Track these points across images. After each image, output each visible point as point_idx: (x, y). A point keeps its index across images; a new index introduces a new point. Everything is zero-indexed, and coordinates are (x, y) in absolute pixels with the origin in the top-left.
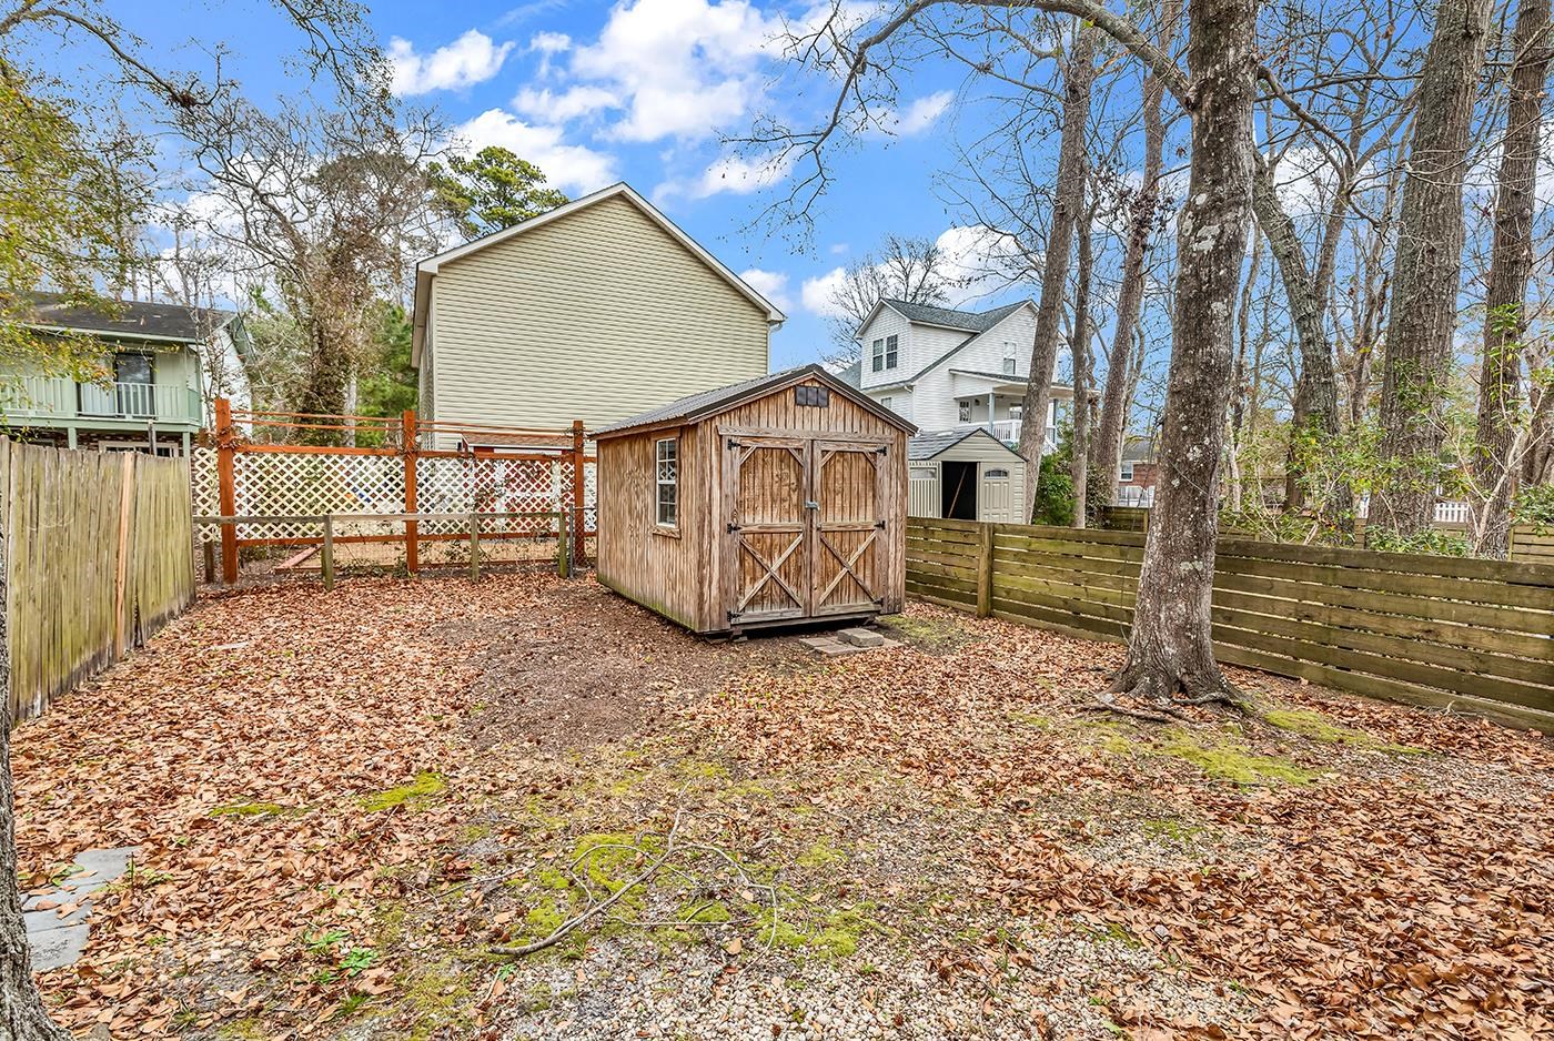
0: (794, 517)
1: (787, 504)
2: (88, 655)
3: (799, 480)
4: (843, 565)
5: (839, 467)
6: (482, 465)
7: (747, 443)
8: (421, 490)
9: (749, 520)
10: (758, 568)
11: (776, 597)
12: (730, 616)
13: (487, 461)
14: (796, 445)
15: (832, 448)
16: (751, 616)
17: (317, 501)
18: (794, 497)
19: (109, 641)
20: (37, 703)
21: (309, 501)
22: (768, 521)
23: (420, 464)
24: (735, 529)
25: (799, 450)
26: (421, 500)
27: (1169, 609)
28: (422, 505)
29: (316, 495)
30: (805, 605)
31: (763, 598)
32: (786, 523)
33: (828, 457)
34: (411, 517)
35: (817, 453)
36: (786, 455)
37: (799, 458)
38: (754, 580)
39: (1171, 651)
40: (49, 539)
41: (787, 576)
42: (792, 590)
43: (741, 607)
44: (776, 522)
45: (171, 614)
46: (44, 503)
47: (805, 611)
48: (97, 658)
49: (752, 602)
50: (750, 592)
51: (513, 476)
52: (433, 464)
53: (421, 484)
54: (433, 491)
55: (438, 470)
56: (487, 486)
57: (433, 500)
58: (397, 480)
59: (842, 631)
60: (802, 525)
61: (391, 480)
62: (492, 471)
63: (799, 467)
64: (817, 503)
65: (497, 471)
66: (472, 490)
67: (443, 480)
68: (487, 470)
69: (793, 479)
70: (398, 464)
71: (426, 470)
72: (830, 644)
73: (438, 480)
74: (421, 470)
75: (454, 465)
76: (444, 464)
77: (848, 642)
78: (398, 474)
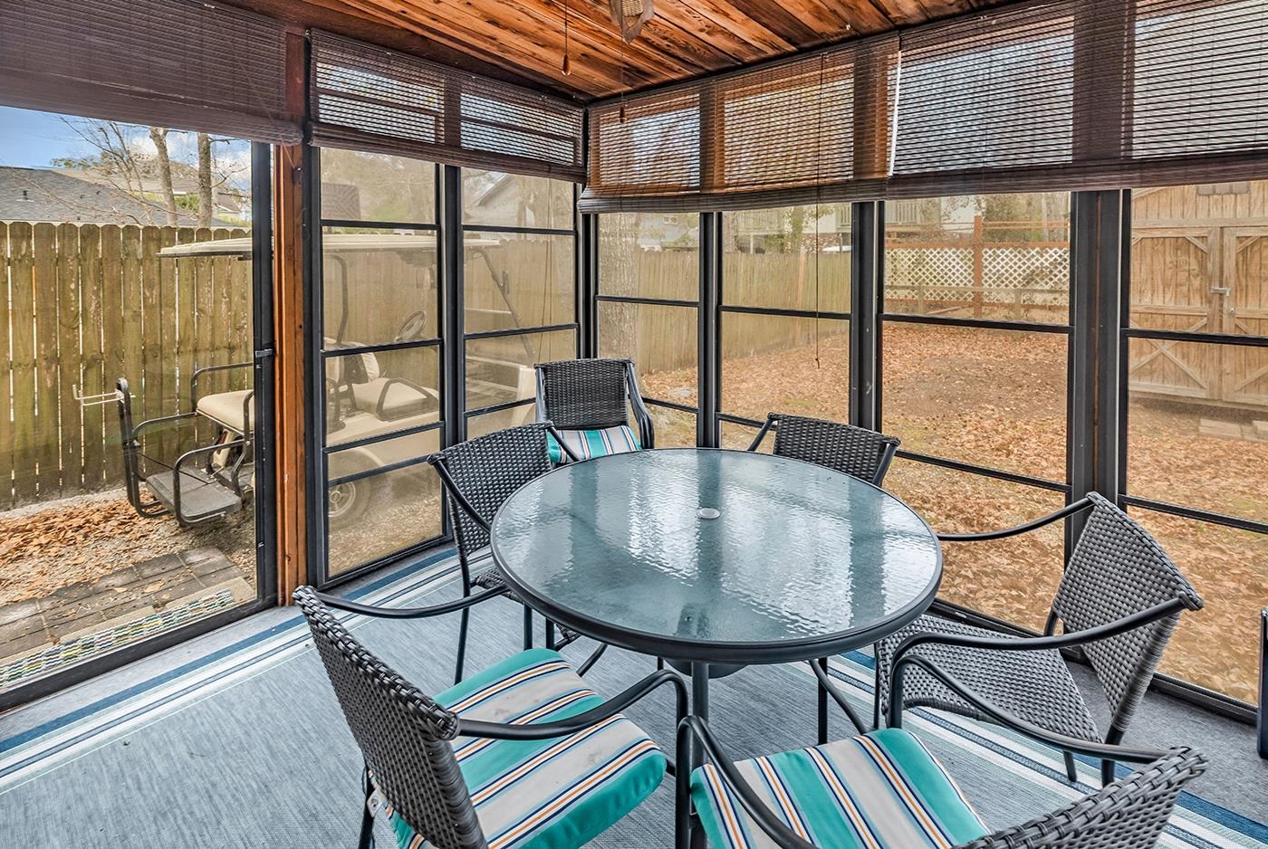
0: (1197, 301)
3: (1203, 266)
6: (1033, 252)
8: (986, 271)
9: (1135, 302)
10: (1146, 345)
11: (1170, 376)
13: (1037, 249)
14: (1197, 233)
15: (1253, 233)
16: (1137, 385)
17: (920, 277)
18: (1197, 282)
19: (791, 337)
20: (752, 352)
21: (916, 276)
22: (1158, 302)
23: (986, 252)
25: (1202, 238)
26: (986, 278)
28: (986, 281)
29: (920, 274)
30: (1211, 387)
31: (1152, 371)
32: (1184, 306)
33: (1248, 242)
34: (978, 289)
35: (1229, 239)
36: (1182, 244)
37: (1200, 246)
38: (1140, 354)
40: (758, 289)
41: (1185, 356)
42: (1192, 372)
44: (1172, 305)
46: (756, 276)
47: (1211, 394)
49: (1137, 373)
51: (1060, 260)
52: (994, 252)
53: (986, 267)
54: (994, 271)
55: (999, 256)
56: (1037, 268)
57: (994, 278)
58: (969, 263)
59: (1255, 422)
60: (1206, 310)
61: (966, 264)
62: (1042, 256)
63: (1202, 256)
64: (1227, 290)
65: (1046, 256)
66: (1024, 271)
67: (1002, 263)
68: (1038, 256)
69: (1194, 266)
70: (970, 253)
71: (990, 256)
72: (1232, 429)
73: (998, 263)
74: (986, 256)
75: (1011, 252)
76: (1003, 252)
77: (1255, 431)
78: (970, 260)
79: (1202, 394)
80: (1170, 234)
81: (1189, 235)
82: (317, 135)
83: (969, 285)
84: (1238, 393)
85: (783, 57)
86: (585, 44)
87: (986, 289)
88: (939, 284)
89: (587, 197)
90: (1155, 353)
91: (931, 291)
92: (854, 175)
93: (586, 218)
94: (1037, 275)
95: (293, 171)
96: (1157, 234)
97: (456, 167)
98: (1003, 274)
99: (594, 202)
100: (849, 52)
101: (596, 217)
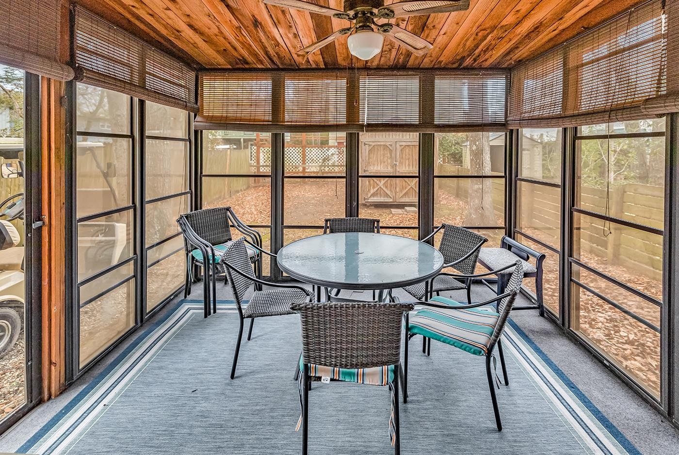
0: (389, 167)
1: (386, 163)
2: (217, 196)
3: (391, 155)
4: (409, 185)
5: (407, 151)
7: (371, 143)
8: (307, 158)
9: (372, 168)
10: (376, 184)
11: (382, 195)
12: (365, 199)
13: (326, 148)
14: (389, 144)
15: (404, 144)
16: (373, 200)
18: (389, 161)
22: (379, 169)
23: (307, 149)
24: (367, 171)
25: (391, 145)
26: (307, 161)
27: (473, 202)
30: (393, 197)
31: (377, 194)
32: (386, 169)
33: (402, 147)
34: (304, 166)
35: (398, 146)
36: (386, 147)
37: (391, 148)
38: (374, 188)
39: (474, 217)
41: (386, 187)
42: (389, 192)
43: (369, 196)
44: (382, 169)
45: (241, 190)
47: (394, 200)
48: (220, 197)
49: (373, 195)
50: (372, 191)
52: (310, 150)
53: (307, 156)
54: (310, 158)
55: (312, 151)
56: (326, 156)
57: (310, 161)
58: (300, 154)
59: (405, 208)
60: (392, 170)
61: (299, 154)
62: (328, 151)
63: (391, 151)
64: (398, 163)
65: (330, 151)
66: (322, 158)
67: (313, 154)
68: (327, 151)
69: (389, 155)
70: (301, 150)
71: (309, 151)
72: (400, 211)
73: (312, 154)
74: (307, 151)
75: (317, 149)
76: (314, 149)
77: (406, 211)
78: (301, 153)
79: (391, 200)
80: (382, 143)
81: (388, 144)
82: (86, 77)
83: (300, 164)
84: (401, 199)
85: (318, 69)
86: (232, 46)
87: (307, 166)
88: (297, 164)
89: (198, 122)
90: (378, 187)
91: (291, 167)
92: (347, 122)
93: (196, 132)
94: (327, 159)
95: (61, 98)
96: (379, 144)
97: (143, 100)
98: (314, 159)
99: (204, 124)
100: (347, 73)
101: (201, 132)
